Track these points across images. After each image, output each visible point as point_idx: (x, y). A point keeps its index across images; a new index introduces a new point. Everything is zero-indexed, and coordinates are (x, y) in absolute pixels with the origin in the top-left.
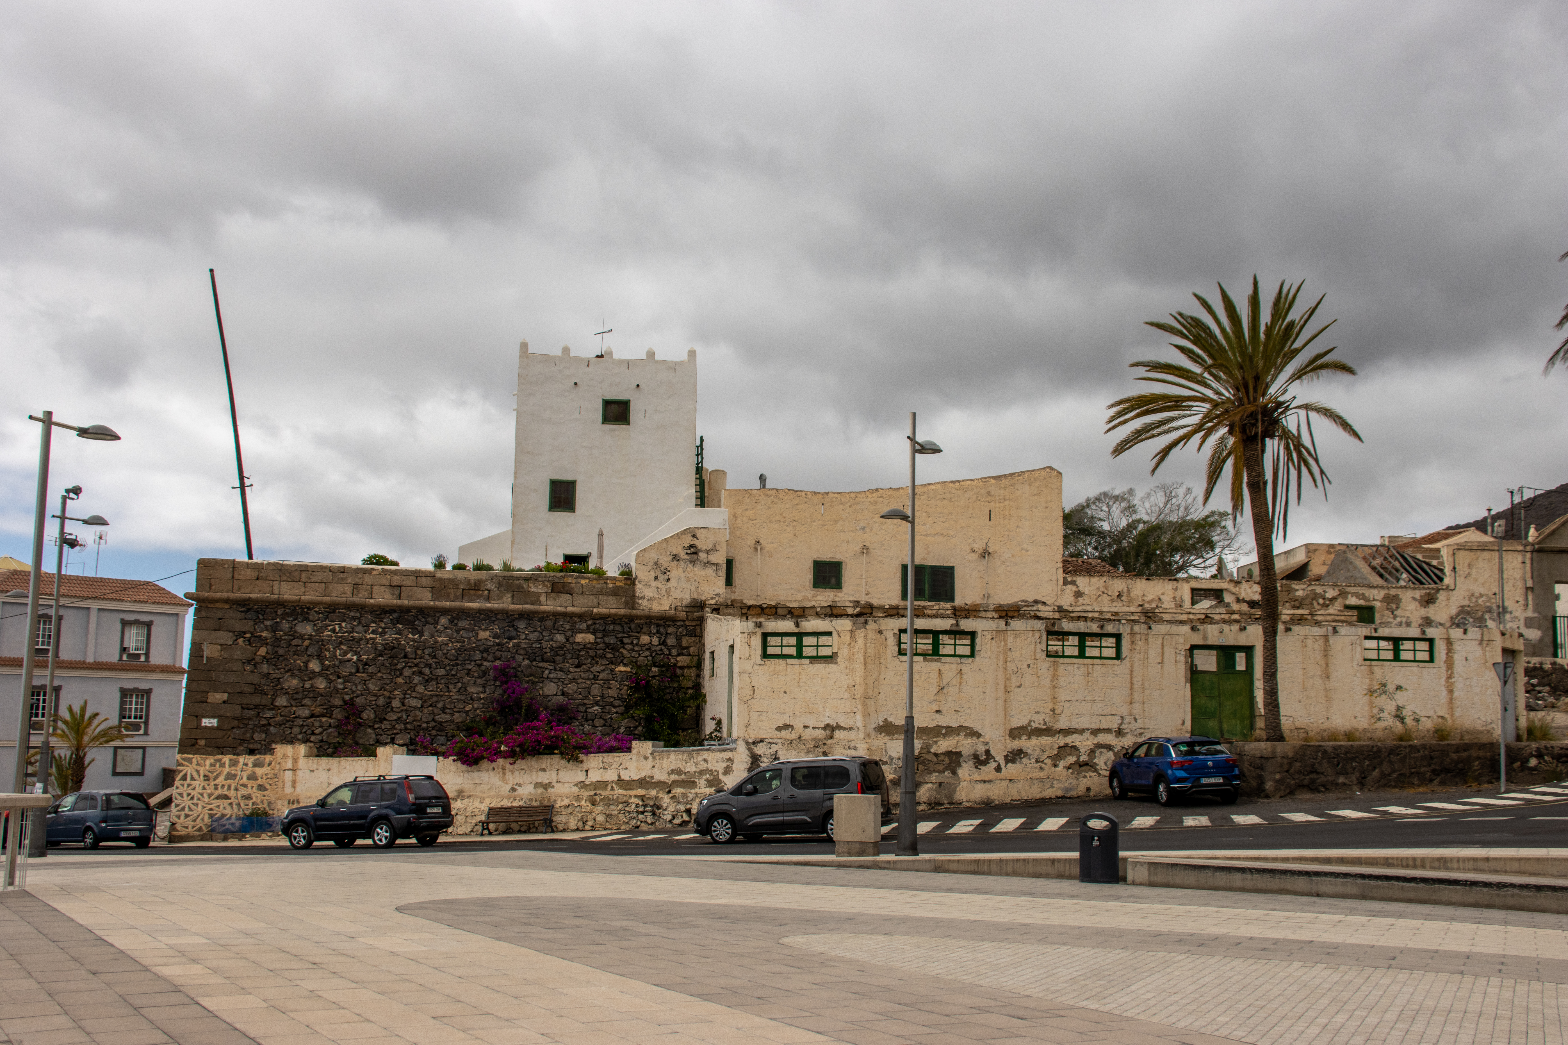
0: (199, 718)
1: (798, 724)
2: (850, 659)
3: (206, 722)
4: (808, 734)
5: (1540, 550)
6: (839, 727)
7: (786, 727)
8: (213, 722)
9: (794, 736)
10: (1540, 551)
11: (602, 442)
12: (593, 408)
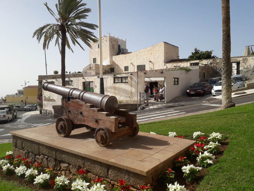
11: (98, 51)
12: (97, 46)
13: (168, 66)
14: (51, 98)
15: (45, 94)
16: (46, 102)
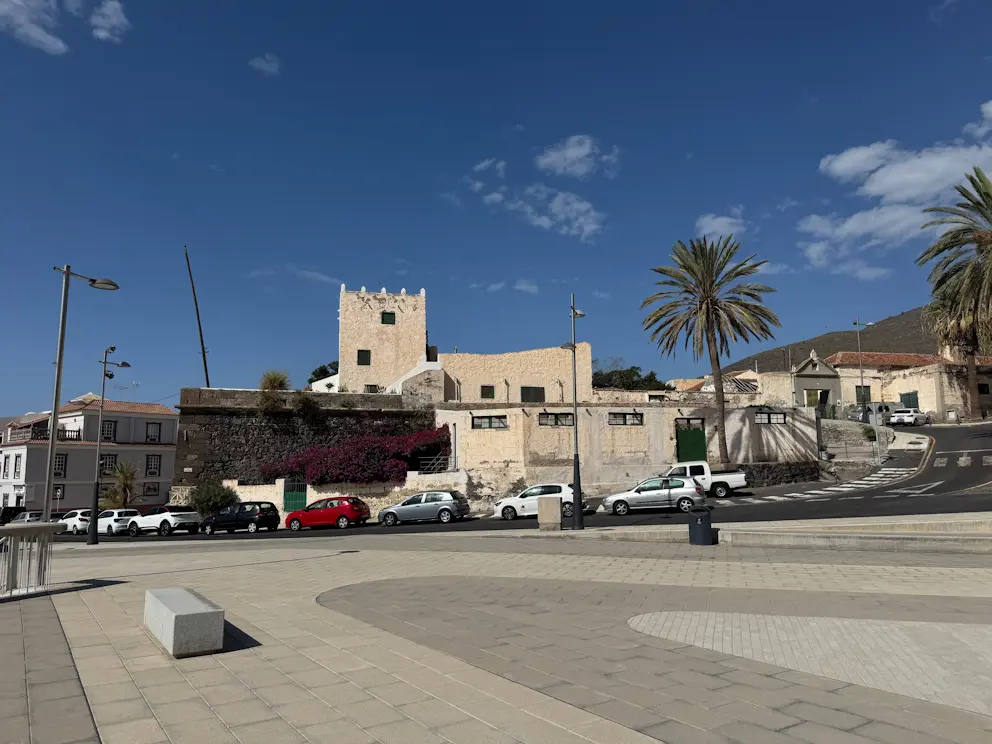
0: (182, 468)
1: (491, 462)
2: (516, 428)
3: (186, 470)
4: (496, 466)
5: (799, 376)
6: (511, 461)
7: (485, 462)
8: (191, 470)
9: (489, 466)
10: (797, 376)
11: (381, 332)
12: (378, 316)
13: (603, 397)
14: (561, 457)
15: (534, 447)
16: (539, 469)
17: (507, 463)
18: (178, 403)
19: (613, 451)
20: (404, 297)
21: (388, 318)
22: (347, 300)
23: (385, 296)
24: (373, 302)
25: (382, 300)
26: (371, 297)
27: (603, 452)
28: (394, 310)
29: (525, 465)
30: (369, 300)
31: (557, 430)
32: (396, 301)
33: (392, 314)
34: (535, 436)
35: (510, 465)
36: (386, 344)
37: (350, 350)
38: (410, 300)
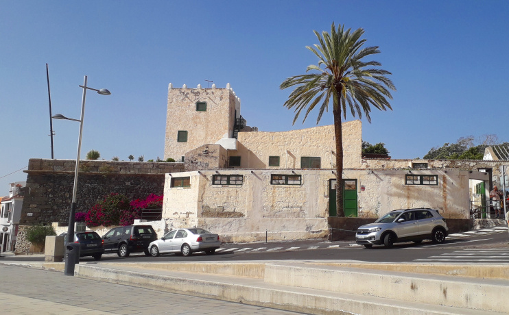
0: (26, 213)
1: (179, 213)
2: (195, 187)
3: (29, 214)
4: (181, 216)
6: (190, 213)
7: (176, 213)
8: (31, 214)
9: (178, 217)
11: (196, 117)
12: (194, 105)
13: (371, 165)
14: (227, 210)
15: (206, 202)
16: (209, 220)
17: (188, 214)
18: (27, 169)
19: (272, 206)
20: (213, 91)
21: (201, 106)
22: (173, 95)
23: (200, 90)
24: (191, 96)
25: (197, 94)
26: (189, 92)
27: (263, 207)
28: (206, 100)
29: (198, 216)
30: (188, 93)
31: (226, 189)
32: (207, 94)
33: (205, 104)
34: (208, 193)
35: (190, 215)
36: (199, 125)
37: (173, 131)
38: (218, 93)
